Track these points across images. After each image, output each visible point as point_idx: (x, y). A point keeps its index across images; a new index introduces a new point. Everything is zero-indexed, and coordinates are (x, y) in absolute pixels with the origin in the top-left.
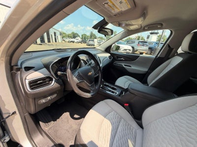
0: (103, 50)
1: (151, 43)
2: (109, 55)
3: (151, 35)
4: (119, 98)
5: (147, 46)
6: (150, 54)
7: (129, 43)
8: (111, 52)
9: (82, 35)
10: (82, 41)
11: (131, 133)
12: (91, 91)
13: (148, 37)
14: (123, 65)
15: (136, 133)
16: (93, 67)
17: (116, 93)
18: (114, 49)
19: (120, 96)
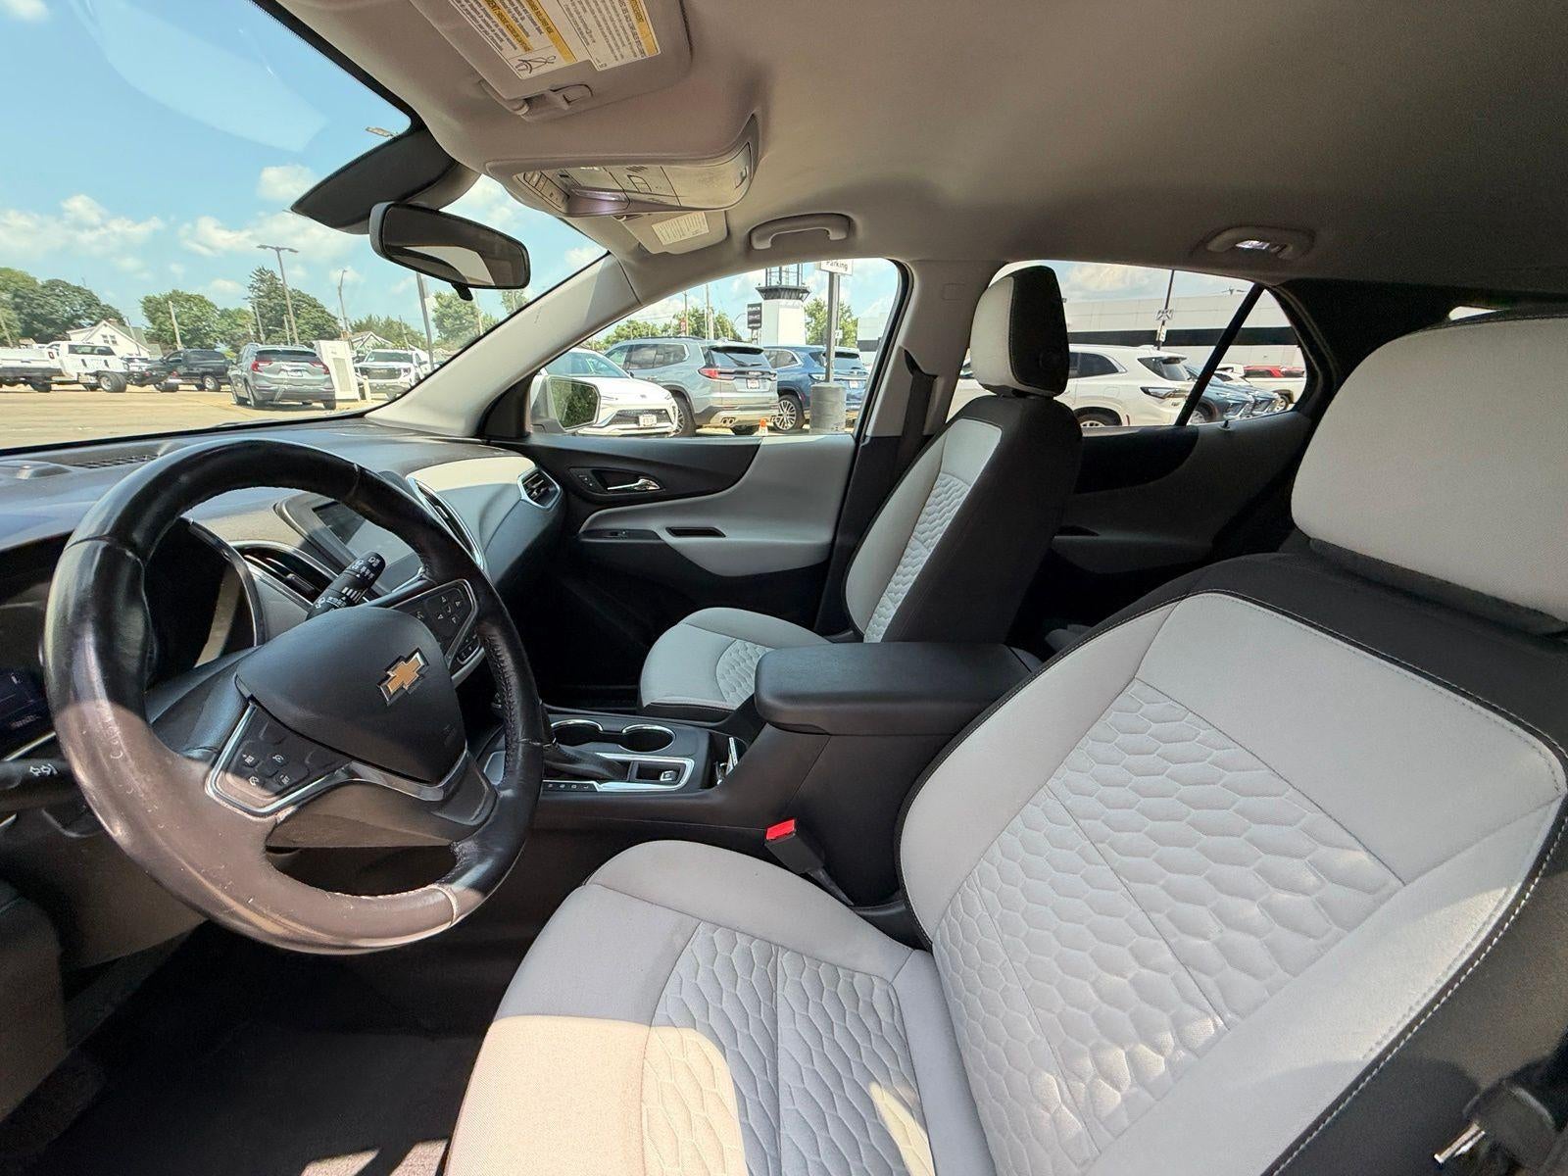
0: (458, 427)
1: (780, 356)
2: (526, 466)
3: (769, 306)
4: (715, 797)
5: (764, 375)
6: (798, 429)
7: (643, 365)
8: (537, 439)
9: (154, 308)
10: (169, 367)
11: (870, 1023)
12: (466, 848)
13: (755, 320)
14: (658, 527)
15: (896, 1008)
16: (408, 605)
17: (678, 771)
18: (554, 413)
19: (709, 782)
